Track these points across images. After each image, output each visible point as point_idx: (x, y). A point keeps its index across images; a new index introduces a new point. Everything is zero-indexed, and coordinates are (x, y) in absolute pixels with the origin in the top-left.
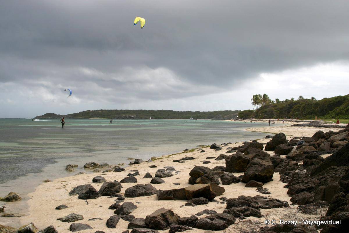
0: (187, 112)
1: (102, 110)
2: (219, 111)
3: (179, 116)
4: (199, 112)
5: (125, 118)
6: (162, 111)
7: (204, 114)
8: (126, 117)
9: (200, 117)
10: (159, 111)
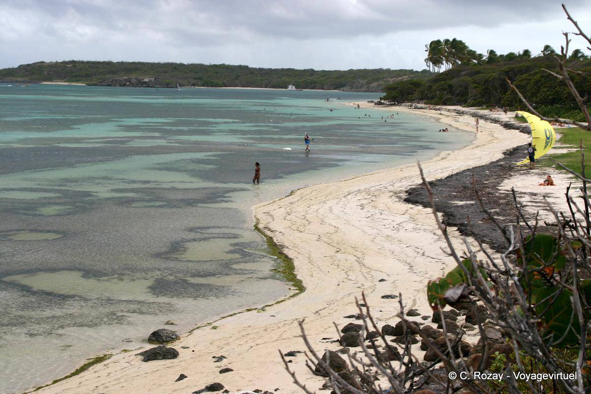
0: (283, 70)
1: (73, 62)
2: (359, 71)
3: (262, 80)
4: (312, 72)
5: (128, 83)
6: (223, 67)
7: (324, 76)
8: (130, 82)
9: (311, 84)
10: (215, 66)
